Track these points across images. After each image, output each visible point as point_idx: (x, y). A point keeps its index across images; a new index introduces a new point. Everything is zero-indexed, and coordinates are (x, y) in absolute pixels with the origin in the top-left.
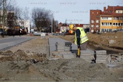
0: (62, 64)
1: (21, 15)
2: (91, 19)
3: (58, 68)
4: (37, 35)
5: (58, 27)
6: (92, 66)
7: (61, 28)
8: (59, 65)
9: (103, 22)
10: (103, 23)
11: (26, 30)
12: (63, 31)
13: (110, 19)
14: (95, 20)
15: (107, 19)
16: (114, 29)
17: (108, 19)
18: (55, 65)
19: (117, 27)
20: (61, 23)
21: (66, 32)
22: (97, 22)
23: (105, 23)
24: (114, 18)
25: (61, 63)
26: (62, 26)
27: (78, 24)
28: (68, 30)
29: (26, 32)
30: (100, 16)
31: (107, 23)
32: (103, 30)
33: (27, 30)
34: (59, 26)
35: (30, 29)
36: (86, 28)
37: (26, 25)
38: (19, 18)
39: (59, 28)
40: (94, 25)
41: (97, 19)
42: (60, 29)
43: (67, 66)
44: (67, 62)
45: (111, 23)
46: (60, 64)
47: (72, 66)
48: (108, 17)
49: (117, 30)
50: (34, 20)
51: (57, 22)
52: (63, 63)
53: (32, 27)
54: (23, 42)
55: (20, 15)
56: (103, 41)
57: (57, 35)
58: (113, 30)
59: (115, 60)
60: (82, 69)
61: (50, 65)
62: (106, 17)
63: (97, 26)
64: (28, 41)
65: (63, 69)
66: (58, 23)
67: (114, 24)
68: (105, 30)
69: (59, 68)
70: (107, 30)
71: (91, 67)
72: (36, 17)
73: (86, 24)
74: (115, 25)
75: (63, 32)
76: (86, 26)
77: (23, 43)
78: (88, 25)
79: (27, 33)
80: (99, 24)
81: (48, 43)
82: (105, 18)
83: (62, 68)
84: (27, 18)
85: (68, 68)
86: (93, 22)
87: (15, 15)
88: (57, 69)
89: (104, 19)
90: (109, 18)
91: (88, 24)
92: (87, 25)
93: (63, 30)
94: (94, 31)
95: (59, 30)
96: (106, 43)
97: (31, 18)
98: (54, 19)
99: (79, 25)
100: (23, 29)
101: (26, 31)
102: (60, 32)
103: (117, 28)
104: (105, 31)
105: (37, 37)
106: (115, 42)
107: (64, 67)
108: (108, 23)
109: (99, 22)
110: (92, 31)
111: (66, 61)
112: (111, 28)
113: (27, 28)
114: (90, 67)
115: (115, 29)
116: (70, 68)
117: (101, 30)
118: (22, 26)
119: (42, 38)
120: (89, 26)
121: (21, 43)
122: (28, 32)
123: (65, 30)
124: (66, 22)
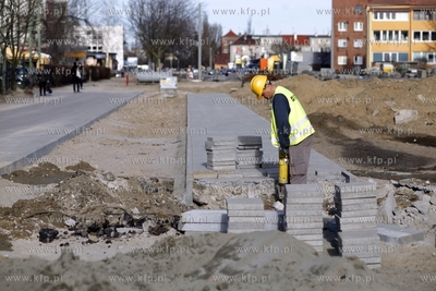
0: (220, 251)
1: (91, 11)
2: (336, 20)
3: (205, 266)
4: (149, 83)
5: (221, 48)
6: (320, 268)
7: (234, 49)
8: (211, 257)
9: (377, 29)
10: (377, 34)
11: (109, 64)
12: (238, 61)
13: (402, 17)
14: (349, 23)
15: (391, 19)
16: (417, 54)
17: (394, 17)
18: (197, 255)
19: (427, 44)
20: (231, 34)
21: (250, 66)
22: (358, 27)
23: (385, 32)
24: (416, 15)
25: (216, 249)
26: (236, 43)
27: (293, 36)
28: (258, 58)
29: (108, 69)
30: (368, 8)
31: (391, 33)
32: (377, 56)
33: (115, 62)
34: (226, 45)
35: (125, 59)
36: (320, 51)
37: (111, 45)
38: (86, 21)
39: (225, 51)
40: (348, 39)
41: (358, 20)
42: (229, 54)
43: (237, 259)
44: (237, 244)
45: (405, 34)
46: (212, 252)
47: (254, 264)
48: (394, 11)
49: (427, 57)
50: (136, 29)
51: (216, 29)
52: (225, 247)
53: (130, 49)
54: (97, 120)
55: (88, 13)
56: (376, 112)
57: (217, 81)
58: (413, 57)
59: (409, 209)
60: (285, 275)
61: (178, 258)
62: (388, 11)
63: (358, 44)
64: (116, 109)
65: (224, 272)
66: (220, 34)
67: (417, 35)
68: (387, 56)
69: (210, 269)
70: (394, 55)
71: (317, 273)
72: (143, 18)
73: (320, 37)
74: (422, 41)
75: (239, 66)
76: (319, 40)
77: (96, 124)
78: (327, 37)
79: (112, 72)
80: (363, 35)
81: (184, 117)
82: (385, 14)
83: (220, 268)
84: (112, 20)
85: (240, 269)
86: (342, 28)
87: (68, 13)
88: (203, 272)
89: (381, 17)
90: (397, 14)
91: (326, 34)
92: (324, 40)
93: (240, 56)
94: (348, 61)
95: (226, 58)
96: (384, 119)
97: (127, 22)
98: (206, 18)
99: (296, 38)
100: (99, 61)
101: (111, 66)
102: (231, 66)
103: (426, 49)
104: (387, 61)
105: (148, 88)
106: (417, 117)
107: (225, 263)
108: (397, 32)
109: (366, 27)
110: (342, 60)
111: (233, 242)
112: (405, 50)
113: (113, 55)
114: (312, 269)
115: (421, 54)
116: (246, 268)
117: (371, 59)
118: (95, 48)
119: (166, 95)
120: (329, 43)
121: (92, 123)
122: (116, 68)
123: (246, 57)
124: (249, 30)
